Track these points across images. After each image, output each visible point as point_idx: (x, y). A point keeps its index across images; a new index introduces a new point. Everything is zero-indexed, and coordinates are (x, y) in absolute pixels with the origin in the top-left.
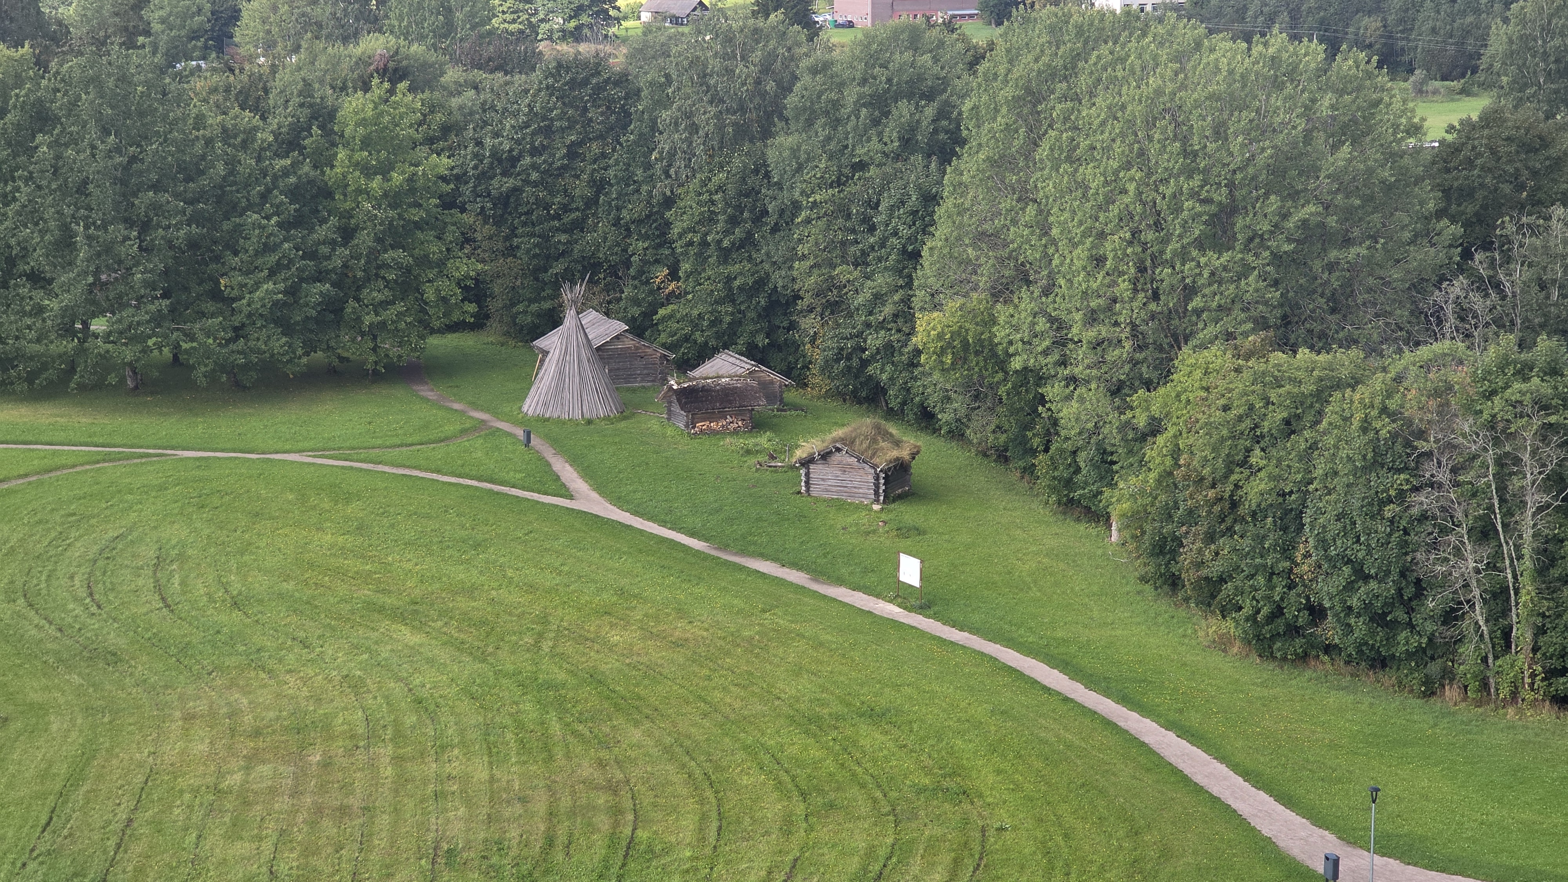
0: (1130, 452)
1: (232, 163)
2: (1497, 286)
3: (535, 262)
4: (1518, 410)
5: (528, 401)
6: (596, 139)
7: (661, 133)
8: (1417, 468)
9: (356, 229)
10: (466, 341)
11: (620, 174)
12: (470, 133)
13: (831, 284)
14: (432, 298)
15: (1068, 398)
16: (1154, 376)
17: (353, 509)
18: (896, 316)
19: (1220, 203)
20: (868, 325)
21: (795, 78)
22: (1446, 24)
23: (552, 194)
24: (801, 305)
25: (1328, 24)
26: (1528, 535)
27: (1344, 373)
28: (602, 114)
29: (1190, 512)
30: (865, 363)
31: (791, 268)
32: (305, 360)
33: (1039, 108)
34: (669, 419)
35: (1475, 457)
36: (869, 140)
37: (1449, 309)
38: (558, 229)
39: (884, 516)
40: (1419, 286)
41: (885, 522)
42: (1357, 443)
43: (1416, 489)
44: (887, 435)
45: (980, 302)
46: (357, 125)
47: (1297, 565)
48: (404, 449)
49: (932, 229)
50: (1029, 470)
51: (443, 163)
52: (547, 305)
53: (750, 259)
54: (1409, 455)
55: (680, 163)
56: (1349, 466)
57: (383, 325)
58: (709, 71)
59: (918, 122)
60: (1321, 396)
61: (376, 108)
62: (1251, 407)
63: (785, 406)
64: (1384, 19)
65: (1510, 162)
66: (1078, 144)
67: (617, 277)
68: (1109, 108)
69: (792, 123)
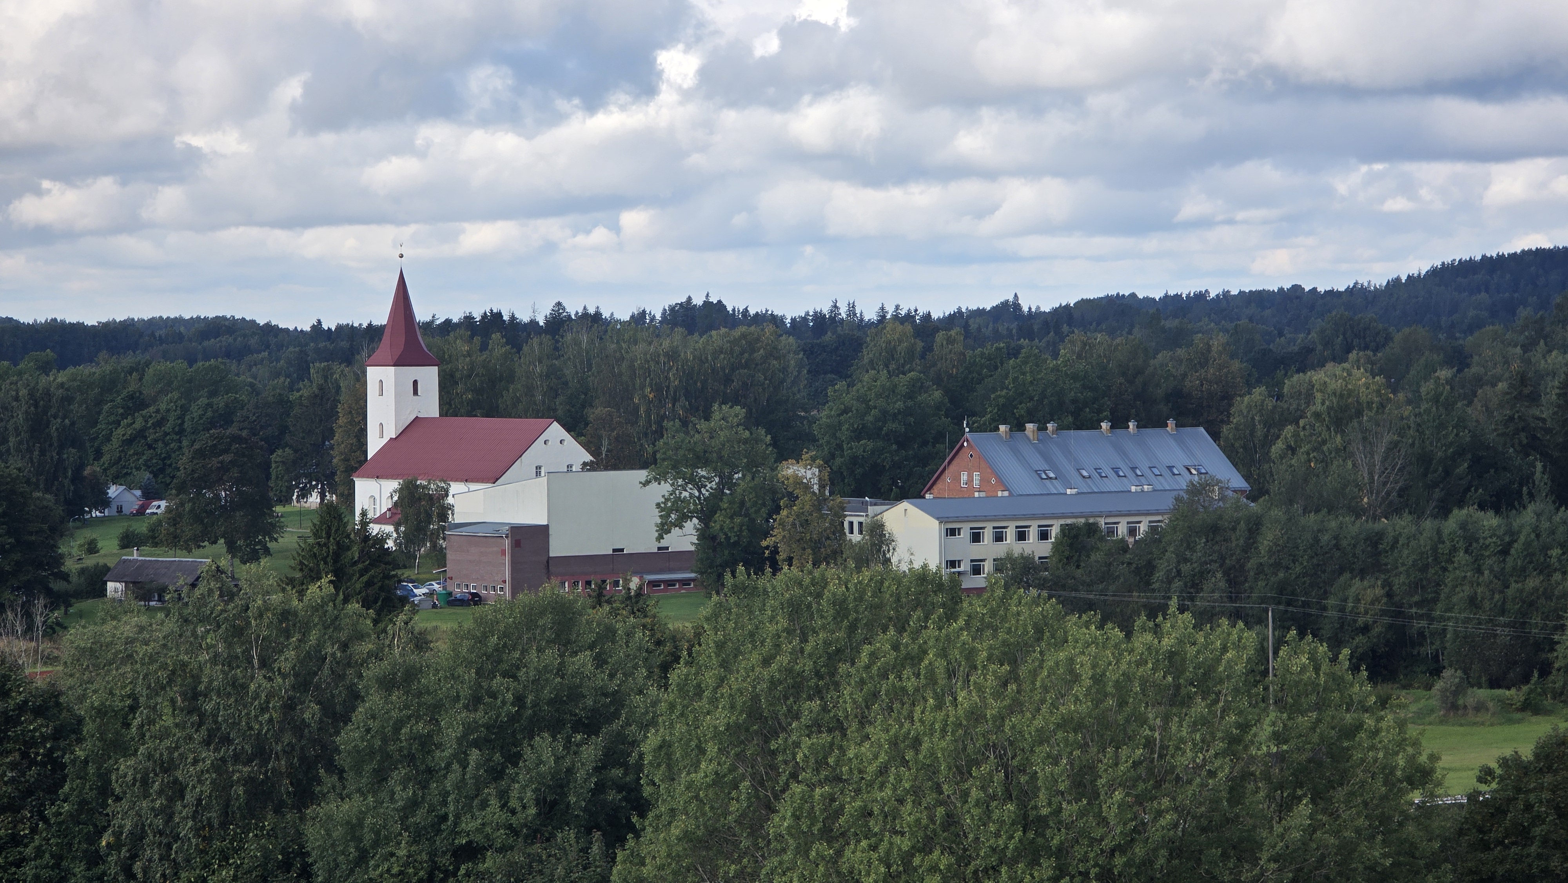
7: (118, 799)
21: (355, 697)
22: (1493, 592)
25: (1293, 593)
33: (773, 746)
36: (484, 805)
55: (150, 853)
58: (202, 687)
59: (570, 771)
64: (1387, 584)
66: (842, 807)
68: (893, 742)
69: (350, 775)
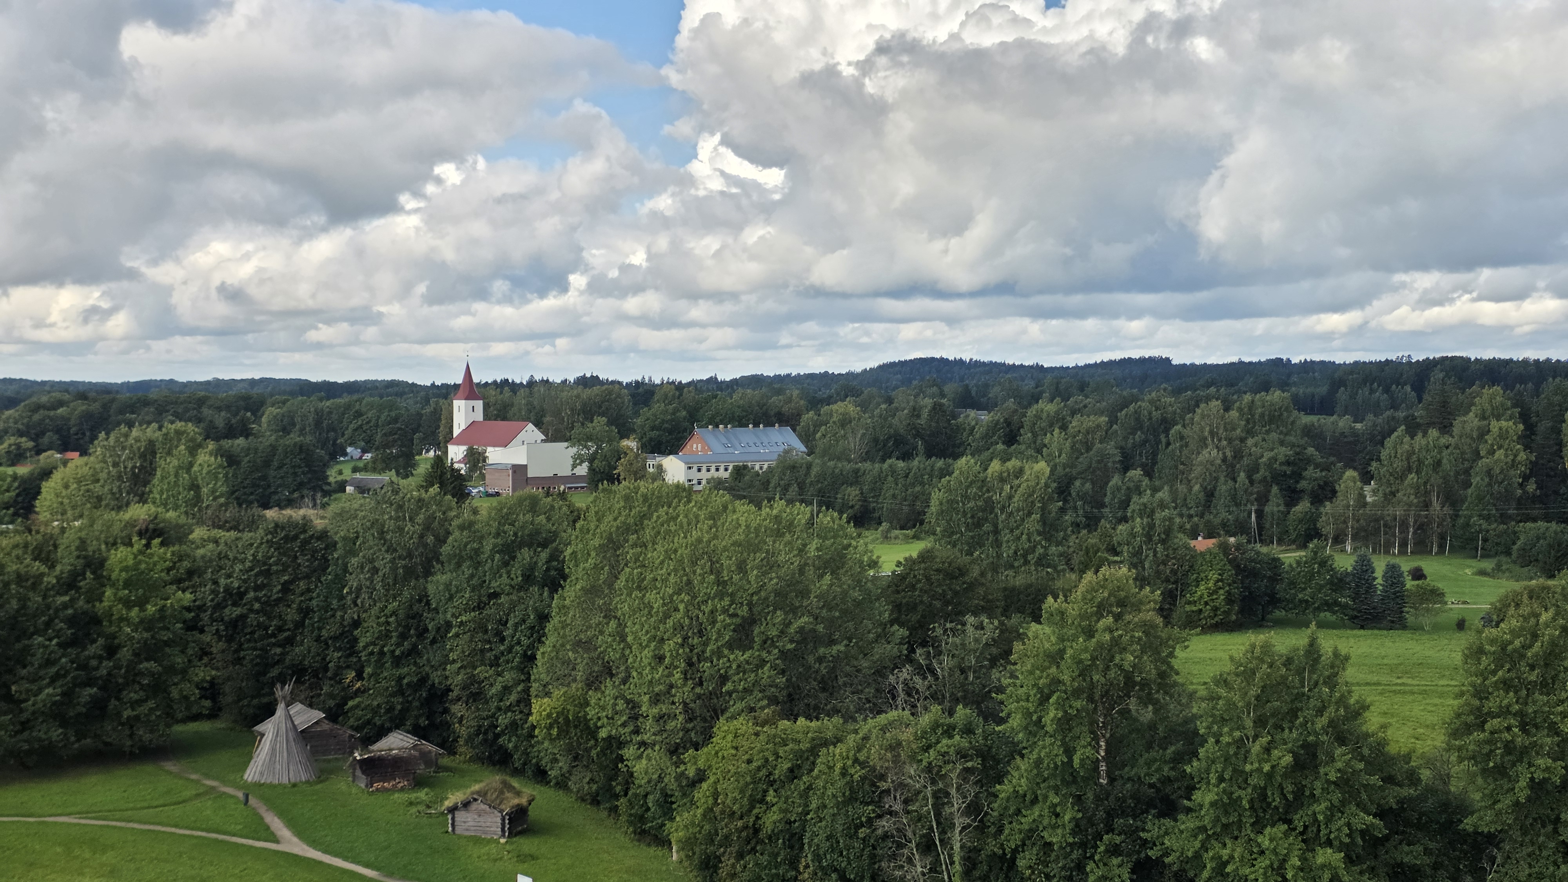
0: (684, 795)
1: (23, 600)
2: (933, 672)
3: (257, 668)
4: (947, 758)
5: (248, 771)
6: (304, 578)
7: (351, 574)
8: (880, 801)
9: (119, 647)
10: (203, 727)
11: (321, 604)
12: (209, 575)
13: (473, 680)
14: (177, 697)
15: (640, 757)
16: (700, 739)
17: (109, 857)
18: (519, 702)
19: (743, 617)
20: (499, 709)
21: (448, 533)
22: (902, 492)
23: (270, 618)
24: (452, 695)
25: (824, 493)
26: (957, 847)
27: (829, 735)
28: (308, 560)
29: (726, 837)
30: (497, 736)
31: (445, 669)
32: (76, 746)
33: (618, 553)
34: (353, 781)
35: (919, 792)
36: (501, 576)
37: (900, 688)
38: (274, 645)
39: (508, 847)
40: (880, 672)
41: (509, 852)
42: (839, 784)
43: (880, 817)
44: (511, 788)
45: (577, 690)
46: (121, 571)
47: (800, 873)
48: (151, 810)
49: (544, 639)
50: (614, 810)
51: (187, 597)
52: (265, 700)
53: (415, 664)
54: (874, 792)
55: (364, 596)
56: (834, 801)
57: (137, 718)
58: (385, 529)
59: (536, 563)
60: (814, 751)
61: (135, 558)
62: (767, 760)
63: (440, 768)
64: (861, 489)
65: (940, 585)
66: (645, 577)
67: (318, 678)
68: (666, 551)
69: (446, 565)
